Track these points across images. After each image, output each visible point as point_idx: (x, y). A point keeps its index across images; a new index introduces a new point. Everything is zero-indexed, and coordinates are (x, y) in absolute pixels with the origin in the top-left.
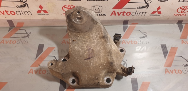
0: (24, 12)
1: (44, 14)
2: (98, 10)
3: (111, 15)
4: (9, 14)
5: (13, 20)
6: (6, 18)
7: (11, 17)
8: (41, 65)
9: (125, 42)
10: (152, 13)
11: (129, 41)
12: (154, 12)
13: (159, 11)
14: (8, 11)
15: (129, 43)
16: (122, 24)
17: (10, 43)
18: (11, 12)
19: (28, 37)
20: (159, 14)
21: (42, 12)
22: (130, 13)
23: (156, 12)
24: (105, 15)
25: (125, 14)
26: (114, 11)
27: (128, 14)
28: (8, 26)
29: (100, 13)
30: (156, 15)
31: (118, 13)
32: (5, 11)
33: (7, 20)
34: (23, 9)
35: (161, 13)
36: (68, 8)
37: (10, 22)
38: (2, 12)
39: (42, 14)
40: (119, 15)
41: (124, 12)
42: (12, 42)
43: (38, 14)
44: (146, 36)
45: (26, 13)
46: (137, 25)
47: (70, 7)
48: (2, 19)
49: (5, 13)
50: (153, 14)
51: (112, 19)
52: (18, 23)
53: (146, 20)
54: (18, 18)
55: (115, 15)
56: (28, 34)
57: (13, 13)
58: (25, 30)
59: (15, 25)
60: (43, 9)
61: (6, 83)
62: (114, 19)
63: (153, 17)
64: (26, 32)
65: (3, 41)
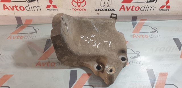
0: (34, 7)
1: (53, 10)
2: (108, 5)
3: (120, 10)
4: (18, 9)
5: (22, 16)
6: (15, 14)
7: (20, 14)
8: (49, 58)
9: (136, 36)
10: (160, 8)
11: (140, 36)
12: (163, 7)
13: (168, 5)
14: (17, 7)
15: (140, 37)
16: (131, 21)
17: (17, 38)
18: (20, 7)
19: (36, 33)
20: (168, 9)
21: (52, 8)
22: (139, 8)
23: (165, 6)
24: (114, 10)
25: (134, 9)
26: (123, 6)
27: (137, 9)
28: (17, 23)
29: (108, 8)
30: (165, 10)
31: (127, 7)
32: (14, 6)
33: (16, 17)
34: (33, 4)
35: (169, 8)
36: (77, 2)
37: (19, 19)
38: (12, 8)
39: (51, 10)
40: (128, 10)
41: (133, 6)
42: (19, 37)
43: (48, 10)
44: (156, 30)
45: (35, 8)
46: (146, 22)
47: (80, 1)
48: (11, 16)
49: (15, 8)
50: (162, 9)
51: (121, 15)
52: (27, 20)
53: (155, 16)
54: (27, 15)
55: (124, 10)
56: (36, 31)
57: (22, 8)
58: (33, 27)
59: (23, 23)
60: (53, 4)
61: (12, 75)
62: (123, 15)
63: (162, 12)
64: (34, 29)
65: (10, 37)
